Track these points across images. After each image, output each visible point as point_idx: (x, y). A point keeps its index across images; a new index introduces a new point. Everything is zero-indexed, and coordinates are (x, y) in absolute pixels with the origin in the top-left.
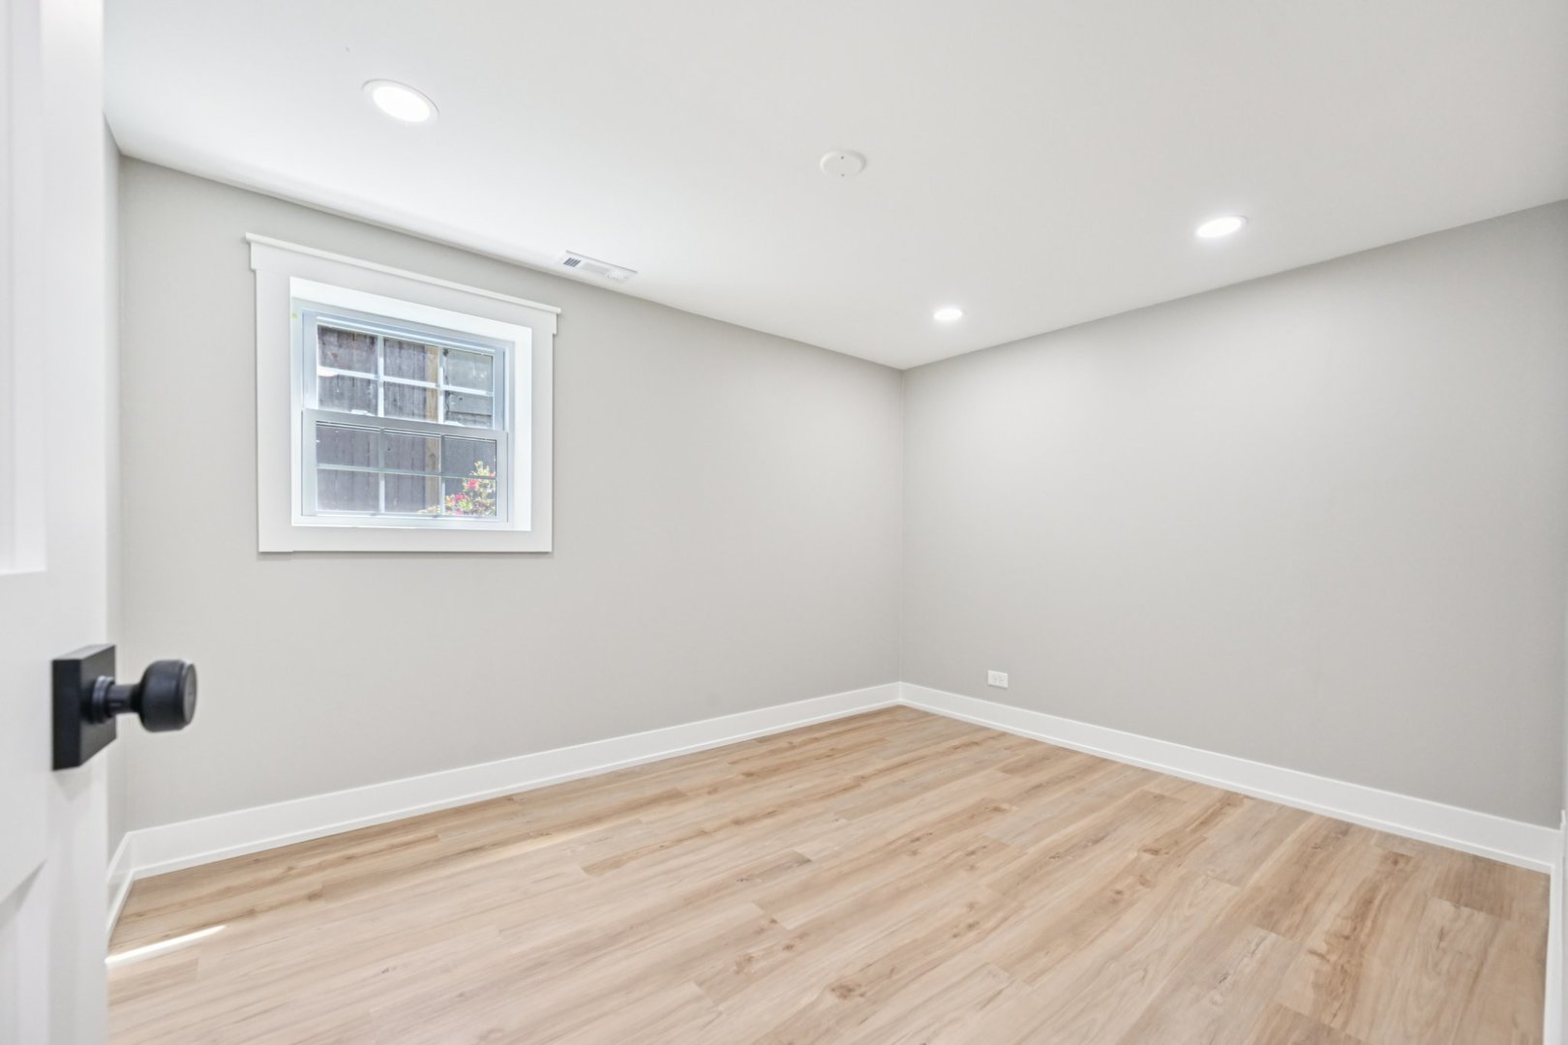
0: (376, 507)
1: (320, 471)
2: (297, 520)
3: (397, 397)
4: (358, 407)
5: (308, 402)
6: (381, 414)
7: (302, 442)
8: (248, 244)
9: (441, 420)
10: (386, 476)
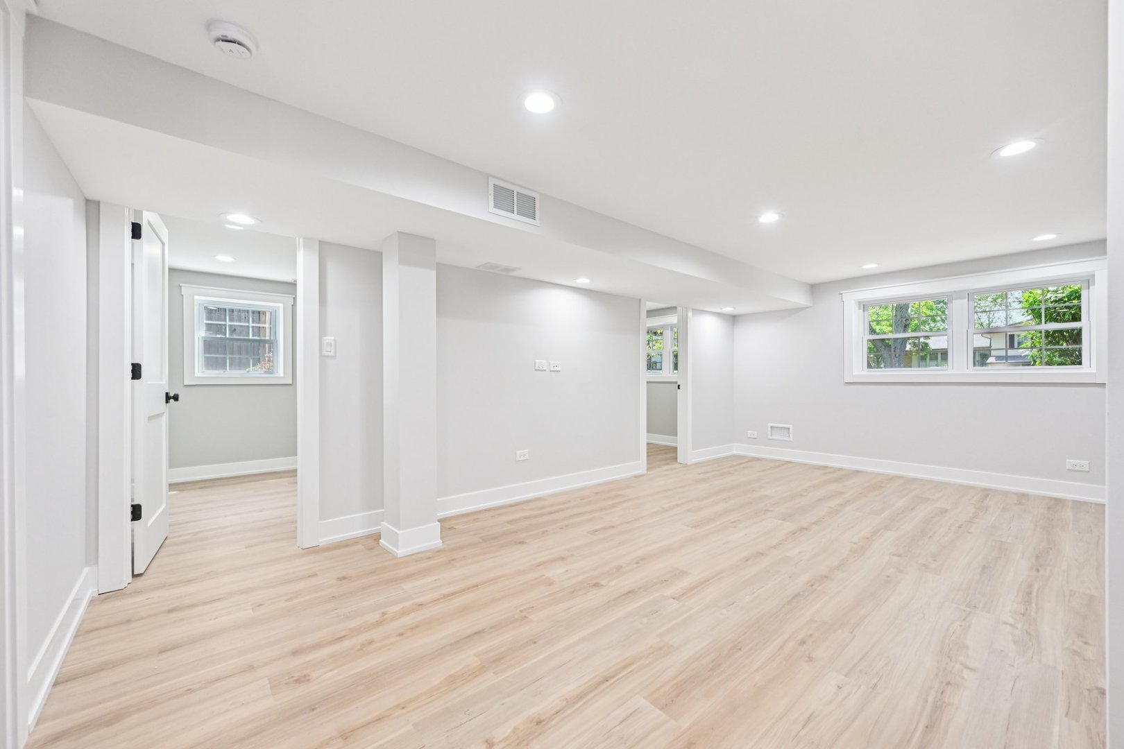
0: (226, 369)
1: (205, 357)
2: (197, 374)
3: (233, 330)
4: (219, 334)
5: (201, 333)
6: (228, 336)
7: (199, 347)
8: (181, 287)
9: (251, 337)
10: (229, 358)
